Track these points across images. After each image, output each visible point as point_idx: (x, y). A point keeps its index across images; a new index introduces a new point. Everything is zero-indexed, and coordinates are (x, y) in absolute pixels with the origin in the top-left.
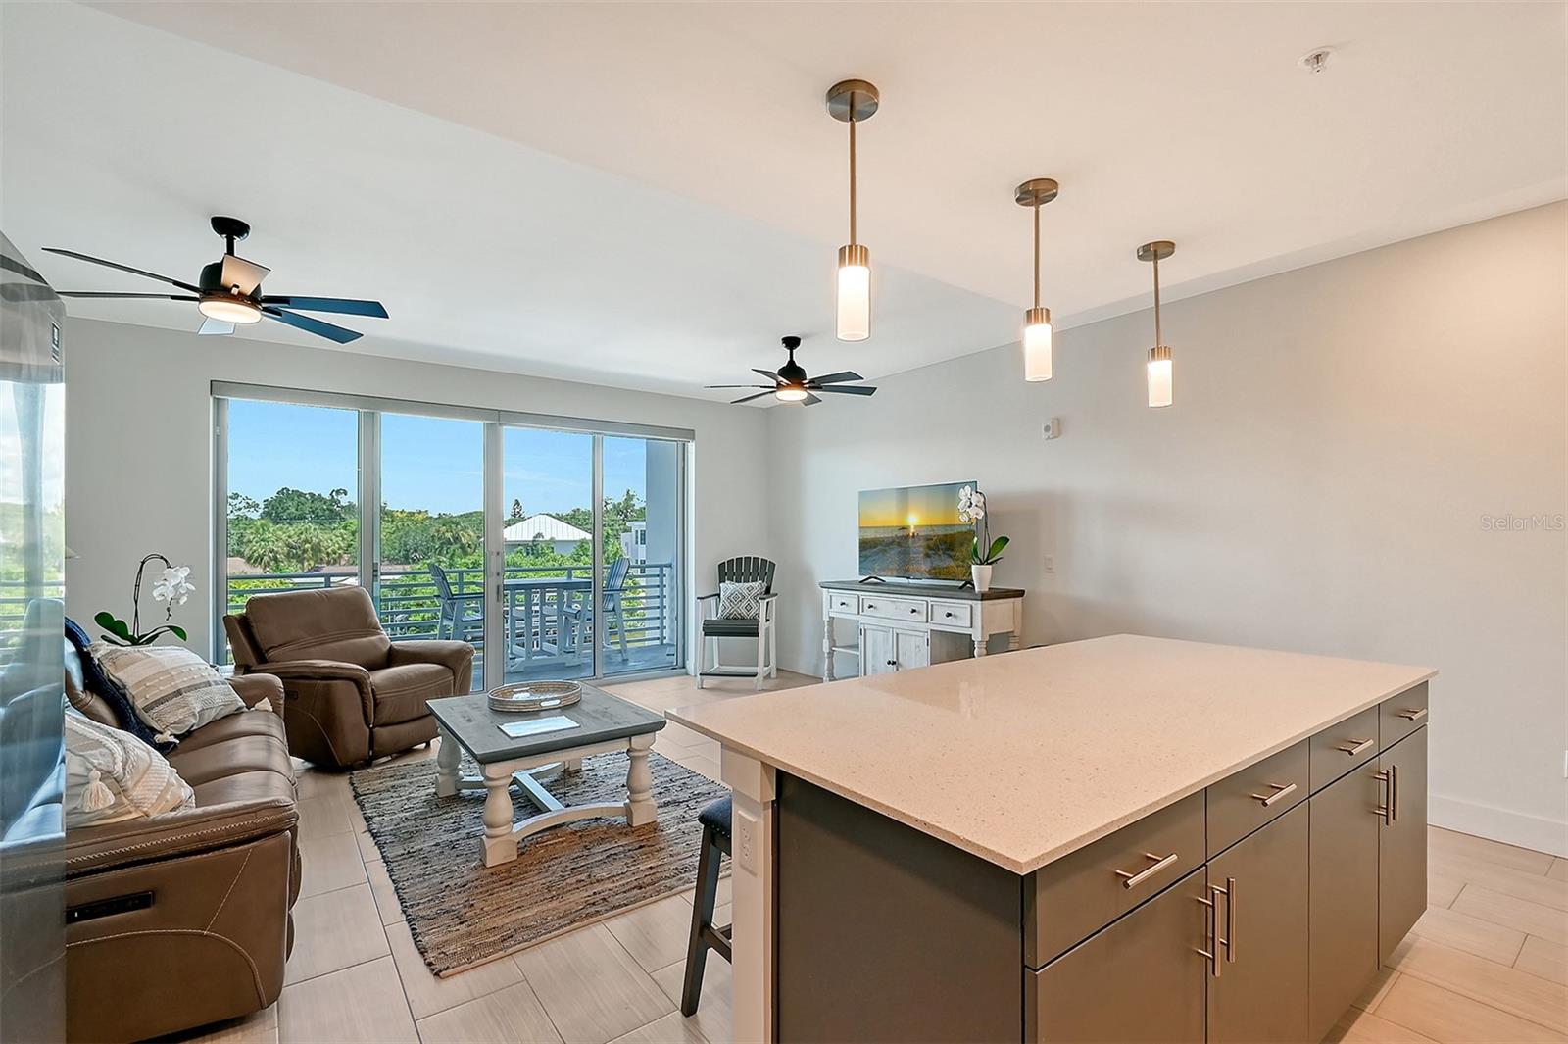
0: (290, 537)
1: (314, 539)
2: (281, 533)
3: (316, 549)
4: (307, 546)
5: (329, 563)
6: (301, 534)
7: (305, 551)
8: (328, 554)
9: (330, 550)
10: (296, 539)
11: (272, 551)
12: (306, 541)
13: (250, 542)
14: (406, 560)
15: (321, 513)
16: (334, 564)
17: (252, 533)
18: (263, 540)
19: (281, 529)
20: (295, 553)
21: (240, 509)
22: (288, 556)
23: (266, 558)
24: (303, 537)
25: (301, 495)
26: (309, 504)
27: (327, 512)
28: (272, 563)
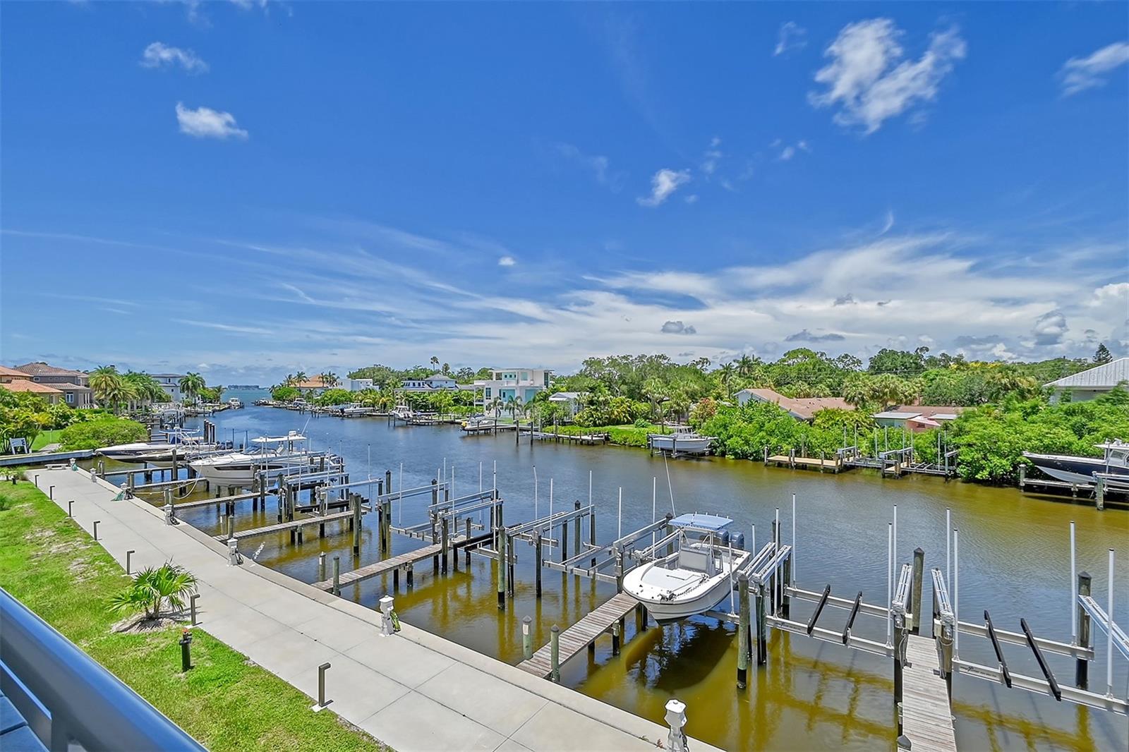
0: (874, 384)
1: (891, 385)
2: (867, 381)
3: (894, 393)
4: (887, 390)
5: (906, 404)
6: (882, 381)
7: (885, 394)
8: (906, 397)
9: (906, 394)
10: (878, 385)
11: (860, 393)
12: (886, 387)
13: (847, 387)
14: (972, 402)
15: (908, 366)
16: (910, 404)
17: (848, 381)
18: (854, 386)
19: (867, 378)
20: (878, 396)
21: (848, 365)
22: (872, 397)
23: (856, 399)
24: (884, 383)
25: (895, 353)
26: (900, 359)
27: (913, 365)
28: (861, 402)
